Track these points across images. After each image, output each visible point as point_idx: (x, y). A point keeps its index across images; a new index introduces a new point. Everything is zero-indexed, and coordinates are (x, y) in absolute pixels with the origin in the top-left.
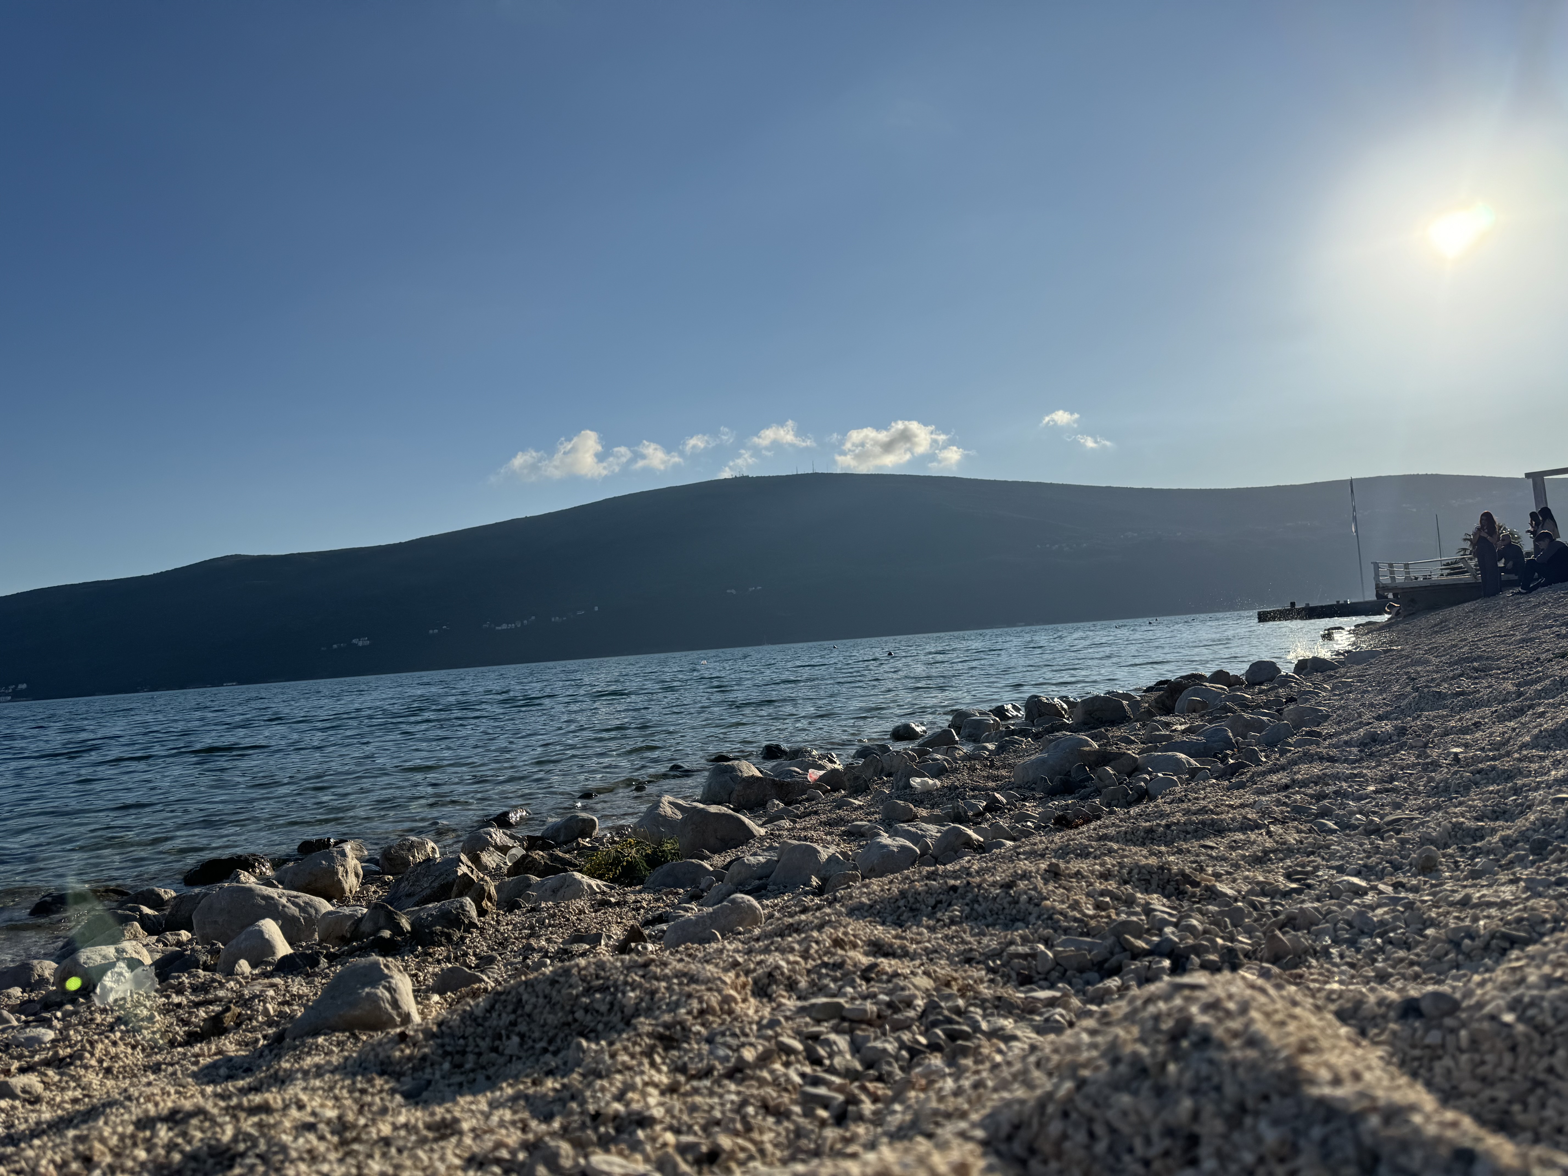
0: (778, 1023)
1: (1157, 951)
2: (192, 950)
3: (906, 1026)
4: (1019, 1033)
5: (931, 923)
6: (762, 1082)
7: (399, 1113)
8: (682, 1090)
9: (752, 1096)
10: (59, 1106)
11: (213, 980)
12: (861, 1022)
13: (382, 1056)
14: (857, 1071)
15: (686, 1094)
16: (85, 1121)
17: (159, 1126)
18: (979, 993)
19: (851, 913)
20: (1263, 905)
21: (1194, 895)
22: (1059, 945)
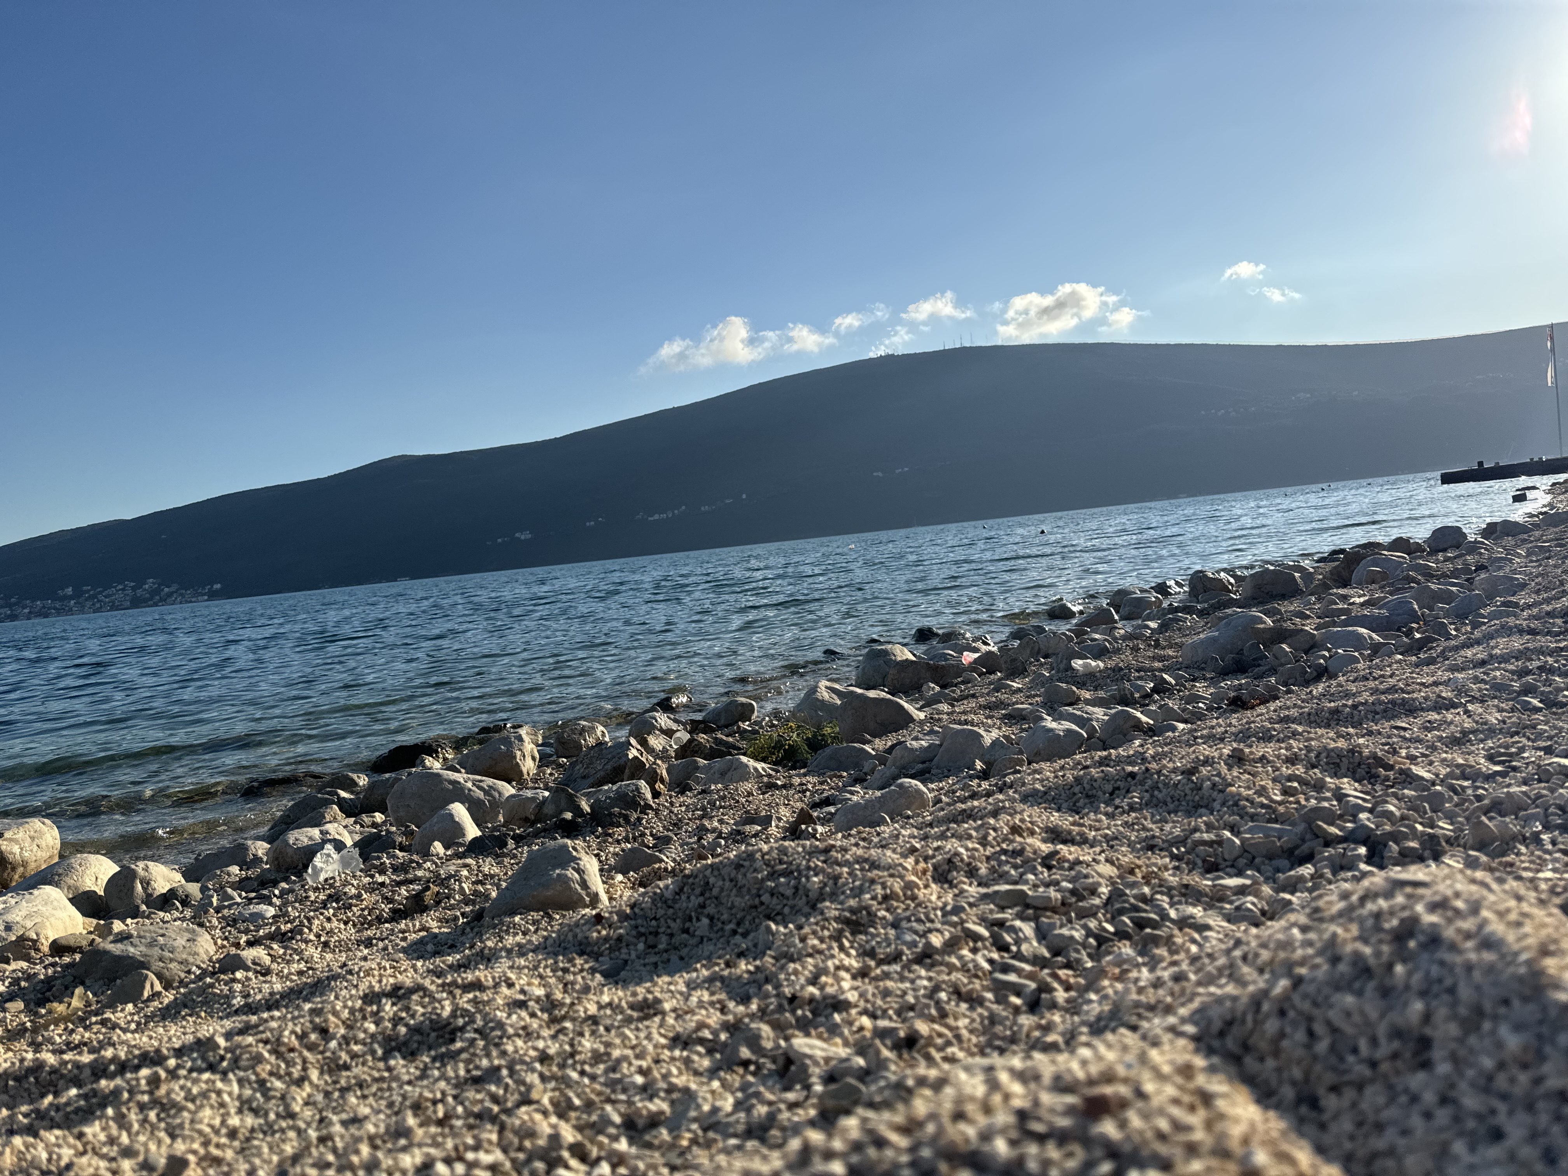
0: (963, 909)
1: (1351, 838)
2: (388, 831)
3: (1091, 913)
4: (1211, 922)
5: (1110, 809)
6: (951, 968)
7: (602, 993)
8: (873, 974)
9: (944, 982)
10: (288, 978)
11: (411, 861)
12: (1046, 909)
13: (580, 936)
14: (1044, 958)
15: (877, 979)
16: (313, 994)
17: (384, 1001)
18: (1165, 880)
19: (1025, 799)
20: (1464, 788)
21: (1387, 779)
22: (1246, 832)
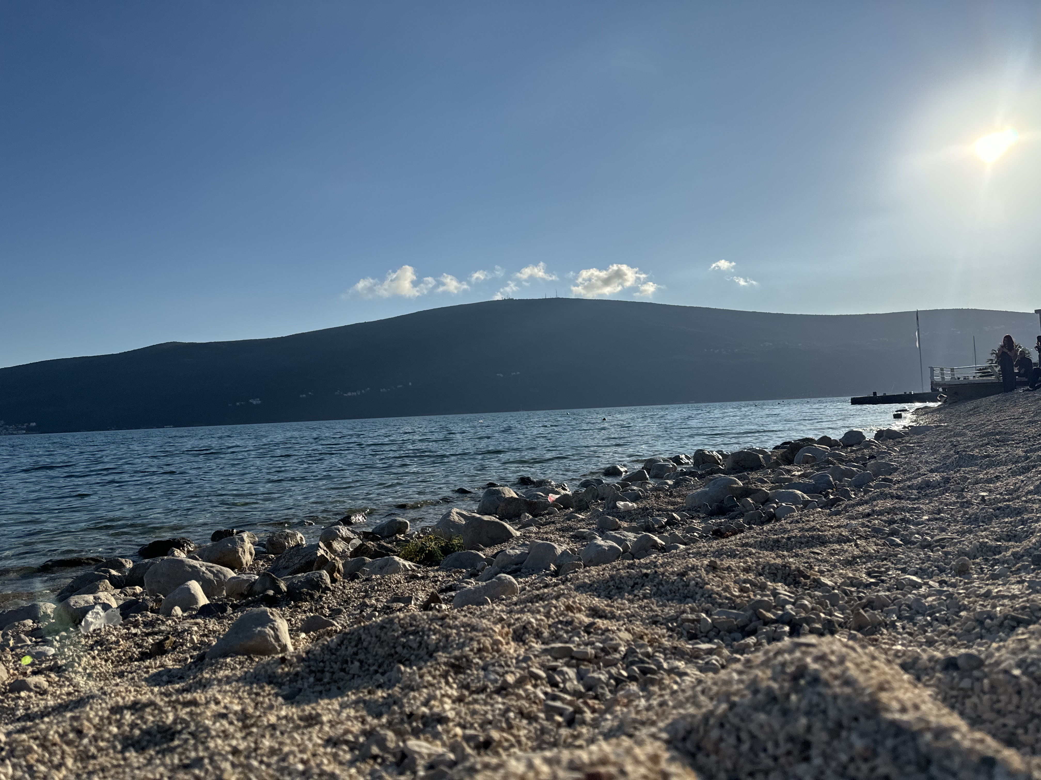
0: (530, 659)
1: (780, 621)
2: (143, 599)
3: (613, 664)
4: (688, 671)
5: (631, 597)
6: (519, 697)
7: (281, 709)
8: (467, 700)
9: (513, 706)
10: (59, 697)
11: (158, 619)
12: (584, 660)
13: (269, 671)
14: (581, 692)
15: (469, 703)
16: (76, 708)
17: (125, 712)
18: (663, 644)
19: (577, 589)
20: (851, 592)
21: (805, 584)
22: (715, 614)
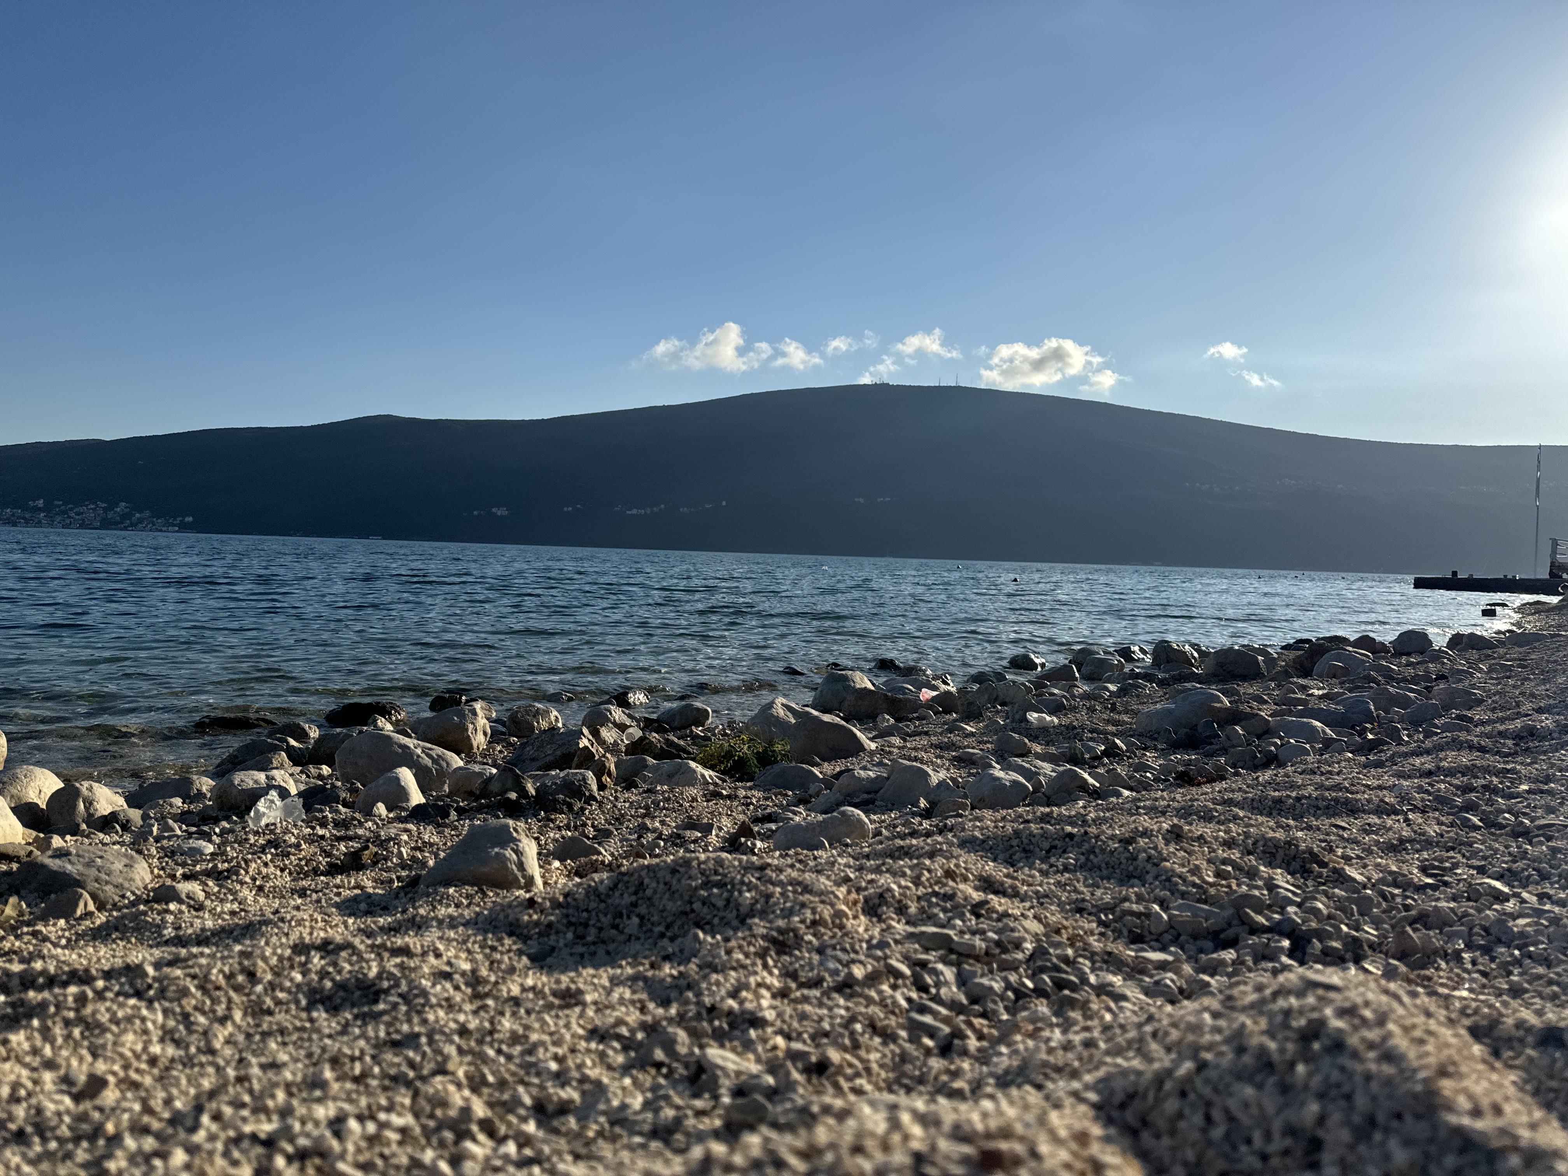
0: (888, 945)
1: (1277, 929)
2: (333, 785)
3: (1013, 967)
4: (1129, 993)
5: (1044, 867)
6: (870, 1001)
7: (526, 976)
8: (792, 996)
9: (861, 1013)
10: (219, 916)
11: (353, 818)
12: (969, 956)
13: (511, 918)
14: (962, 1004)
15: (796, 1001)
16: (249, 938)
18: (1090, 945)
19: (963, 844)
20: (1393, 896)
21: (1320, 875)
22: (1175, 909)
